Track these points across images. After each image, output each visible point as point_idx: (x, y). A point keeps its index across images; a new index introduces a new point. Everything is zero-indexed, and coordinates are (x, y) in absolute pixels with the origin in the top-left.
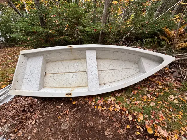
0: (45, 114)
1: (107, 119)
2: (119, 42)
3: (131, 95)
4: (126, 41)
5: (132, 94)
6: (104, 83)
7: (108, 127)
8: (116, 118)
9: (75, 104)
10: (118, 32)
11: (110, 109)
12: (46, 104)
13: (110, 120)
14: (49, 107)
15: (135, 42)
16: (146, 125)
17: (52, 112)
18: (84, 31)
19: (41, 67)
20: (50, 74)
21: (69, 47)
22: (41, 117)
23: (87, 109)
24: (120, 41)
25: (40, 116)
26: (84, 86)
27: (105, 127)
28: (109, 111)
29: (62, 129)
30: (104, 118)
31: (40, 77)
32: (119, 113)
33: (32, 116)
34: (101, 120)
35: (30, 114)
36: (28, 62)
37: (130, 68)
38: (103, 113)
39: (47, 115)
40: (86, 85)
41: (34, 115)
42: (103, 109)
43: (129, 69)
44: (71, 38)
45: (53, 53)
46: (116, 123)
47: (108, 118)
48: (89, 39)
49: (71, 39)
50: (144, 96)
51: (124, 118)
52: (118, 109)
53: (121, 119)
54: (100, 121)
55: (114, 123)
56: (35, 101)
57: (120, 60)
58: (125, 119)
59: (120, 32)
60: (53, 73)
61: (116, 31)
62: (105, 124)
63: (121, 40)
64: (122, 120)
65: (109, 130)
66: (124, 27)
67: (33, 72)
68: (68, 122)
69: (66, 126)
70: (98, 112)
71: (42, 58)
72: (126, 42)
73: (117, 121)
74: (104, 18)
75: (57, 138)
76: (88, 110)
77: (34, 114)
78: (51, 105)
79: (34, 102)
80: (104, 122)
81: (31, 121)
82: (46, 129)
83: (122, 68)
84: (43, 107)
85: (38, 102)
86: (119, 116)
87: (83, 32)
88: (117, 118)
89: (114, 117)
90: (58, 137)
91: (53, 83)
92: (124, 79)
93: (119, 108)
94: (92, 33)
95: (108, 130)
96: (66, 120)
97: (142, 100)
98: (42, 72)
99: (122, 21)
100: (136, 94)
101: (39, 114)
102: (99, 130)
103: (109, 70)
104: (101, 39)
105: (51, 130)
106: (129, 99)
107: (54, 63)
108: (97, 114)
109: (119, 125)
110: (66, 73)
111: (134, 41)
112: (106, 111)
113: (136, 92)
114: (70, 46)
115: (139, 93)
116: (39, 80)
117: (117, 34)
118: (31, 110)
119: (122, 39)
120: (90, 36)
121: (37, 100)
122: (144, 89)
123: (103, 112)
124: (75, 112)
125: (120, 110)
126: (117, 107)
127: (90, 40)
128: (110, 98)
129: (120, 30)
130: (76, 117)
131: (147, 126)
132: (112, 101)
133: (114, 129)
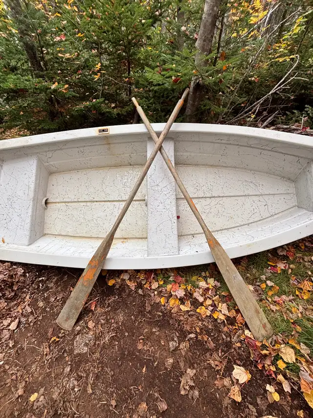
0: (41, 304)
1: (191, 339)
2: (246, 113)
3: (263, 277)
4: (265, 110)
5: (268, 272)
6: (193, 233)
7: (192, 366)
8: (215, 340)
9: (114, 285)
10: (244, 81)
11: (201, 310)
12: (47, 280)
13: (198, 344)
14: (52, 288)
15: (293, 113)
16: (302, 381)
17: (58, 301)
18: (146, 83)
19: (32, 186)
20: (57, 204)
21: (100, 131)
22: (32, 313)
23: (142, 302)
24: (250, 110)
25: (29, 310)
26: (140, 238)
27: (182, 364)
28: (199, 318)
29: (76, 352)
30: (183, 335)
31: (33, 212)
32: (225, 326)
33: (13, 307)
34: (173, 340)
35: (6, 304)
36: (2, 171)
37: (269, 194)
38: (181, 321)
39: (46, 308)
40: (145, 236)
41: (18, 305)
42: (183, 308)
43: (266, 198)
44: (113, 105)
45: (61, 149)
46: (215, 355)
47: (192, 336)
48: (159, 107)
49: (114, 108)
50: (306, 282)
51: (239, 345)
52: (224, 315)
53: (229, 345)
54: (171, 343)
55: (208, 354)
56: (19, 274)
57: (242, 168)
58: (239, 348)
59: (250, 82)
60: (65, 200)
61: (241, 78)
62: (184, 353)
63: (252, 108)
64: (230, 348)
65: (192, 375)
66: (265, 66)
67: (15, 199)
68: (90, 335)
69: (86, 345)
70: (168, 314)
71: (35, 161)
72: (265, 113)
73: (217, 350)
74: (204, 32)
75: (61, 374)
76: (144, 306)
77: (15, 302)
78: (56, 283)
79: (15, 275)
80: (181, 347)
81: (9, 320)
82: (39, 345)
83: (246, 193)
84: (39, 286)
85: (27, 274)
86: (225, 337)
87: (144, 86)
88: (218, 341)
89: (210, 336)
90: (63, 370)
91: (67, 227)
92: (248, 224)
93: (227, 313)
94: (167, 89)
95: (191, 372)
96: (87, 327)
97: (297, 293)
98: (35, 200)
99: (262, 43)
100: (279, 272)
101: (29, 305)
102: (166, 369)
103: (210, 198)
104: (193, 105)
105: (51, 348)
106: (258, 288)
107: (67, 176)
108: (166, 321)
109: (221, 362)
110: (95, 203)
111: (290, 109)
112: (189, 316)
113: (281, 266)
114: (103, 130)
115: (290, 271)
116: (28, 220)
117: (240, 87)
118: (8, 293)
119: (255, 106)
120: (163, 96)
121: (23, 271)
122: (306, 259)
123: (182, 318)
124: (110, 308)
125: (228, 318)
126: (219, 308)
127: (162, 111)
128: (205, 278)
129: (252, 76)
130: (113, 321)
131: (305, 383)
132: (208, 289)
133: (205, 374)
